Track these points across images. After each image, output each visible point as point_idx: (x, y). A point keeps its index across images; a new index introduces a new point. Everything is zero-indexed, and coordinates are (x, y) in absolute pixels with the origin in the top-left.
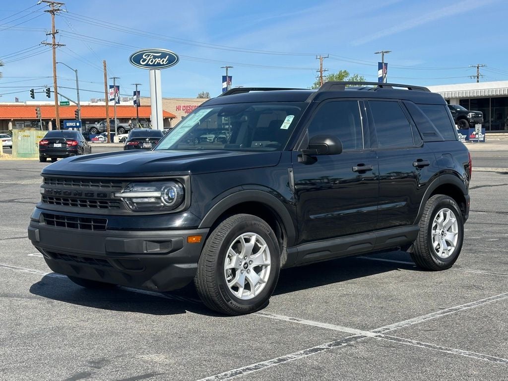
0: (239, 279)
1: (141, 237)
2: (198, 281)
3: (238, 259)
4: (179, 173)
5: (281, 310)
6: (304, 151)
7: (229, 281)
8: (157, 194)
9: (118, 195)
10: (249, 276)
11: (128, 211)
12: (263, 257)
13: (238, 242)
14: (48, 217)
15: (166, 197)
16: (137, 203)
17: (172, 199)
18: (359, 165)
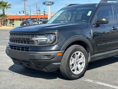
0: (75, 67)
1: (41, 54)
2: (61, 68)
3: (74, 60)
4: (54, 31)
5: (89, 77)
6: (95, 23)
7: (71, 68)
8: (46, 39)
9: (33, 39)
10: (78, 66)
11: (36, 44)
12: (83, 59)
13: (74, 54)
14: (11, 46)
15: (49, 40)
16: (39, 42)
17: (51, 40)
18: (113, 27)
